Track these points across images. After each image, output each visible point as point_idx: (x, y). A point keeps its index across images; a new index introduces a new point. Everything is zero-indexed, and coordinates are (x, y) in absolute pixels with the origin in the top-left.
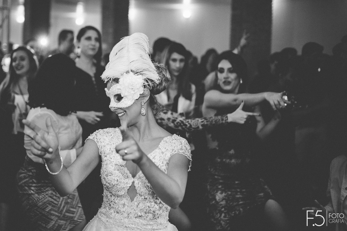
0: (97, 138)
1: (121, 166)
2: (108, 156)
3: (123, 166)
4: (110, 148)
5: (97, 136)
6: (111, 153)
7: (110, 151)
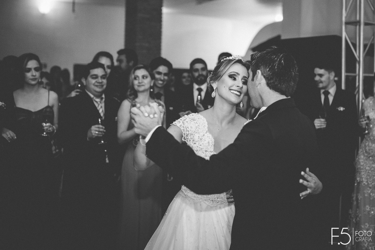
0: (183, 127)
1: (211, 152)
2: (197, 143)
3: (212, 152)
4: (199, 136)
5: (184, 125)
6: (200, 140)
7: (199, 139)
